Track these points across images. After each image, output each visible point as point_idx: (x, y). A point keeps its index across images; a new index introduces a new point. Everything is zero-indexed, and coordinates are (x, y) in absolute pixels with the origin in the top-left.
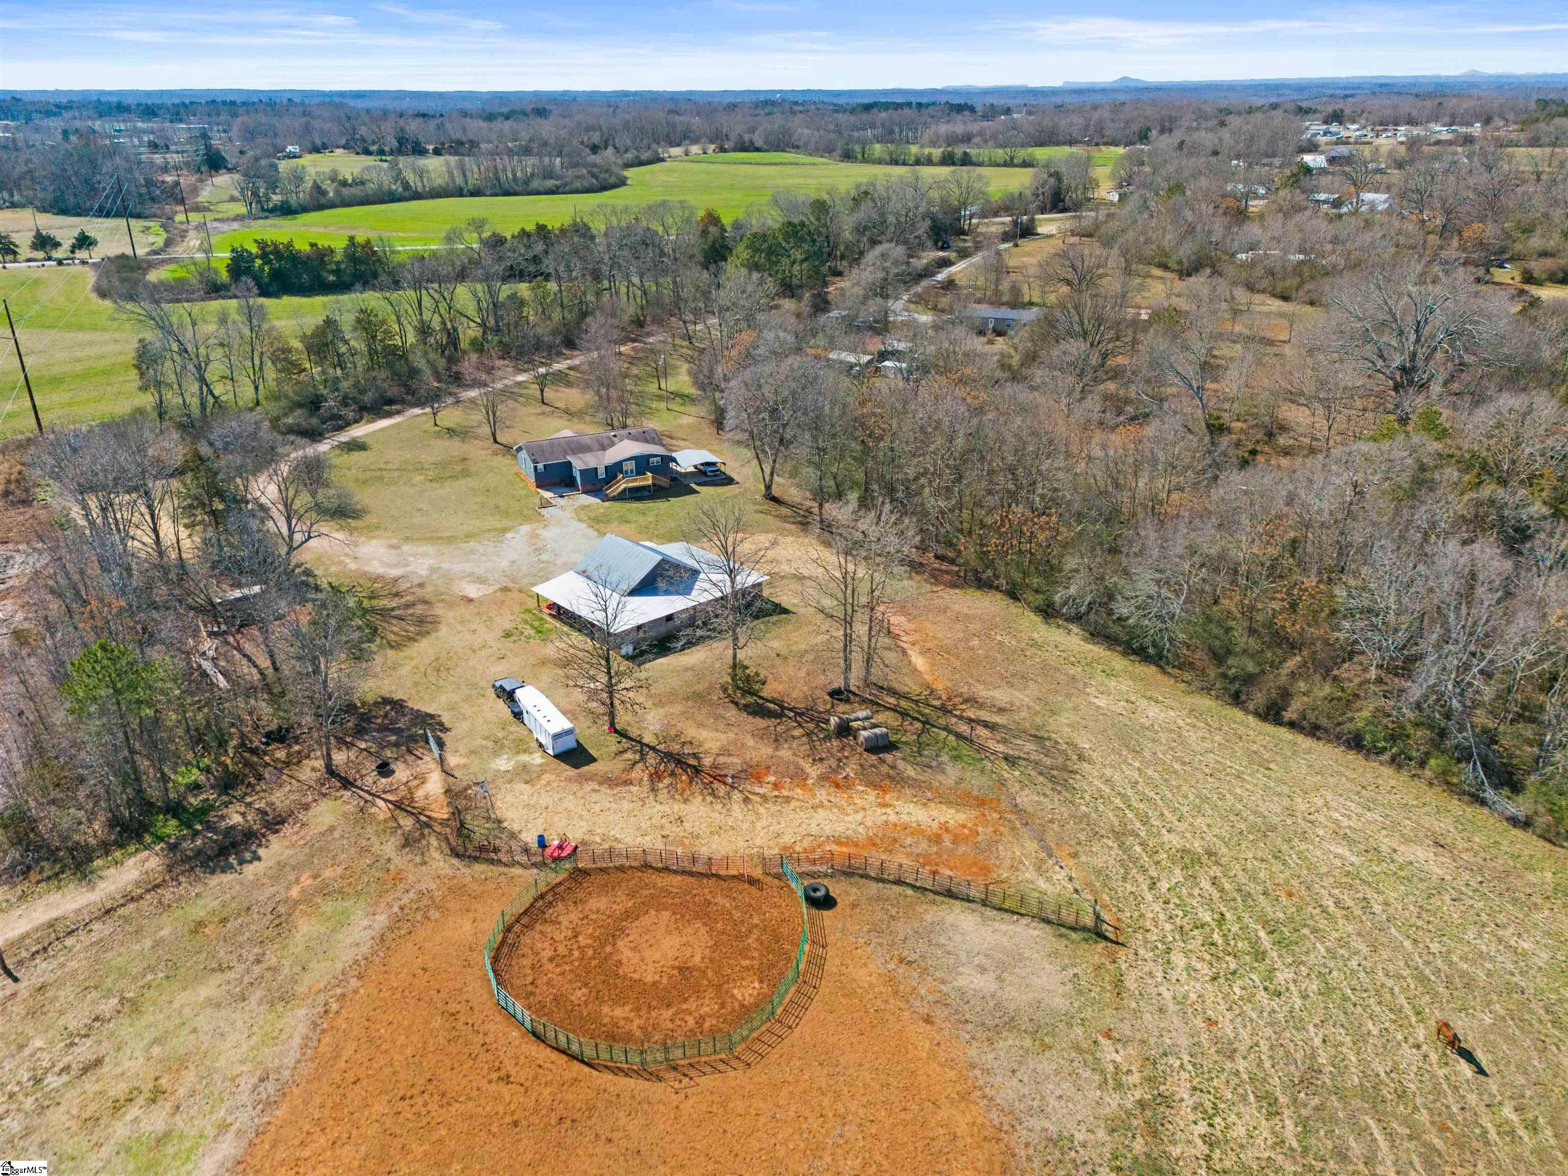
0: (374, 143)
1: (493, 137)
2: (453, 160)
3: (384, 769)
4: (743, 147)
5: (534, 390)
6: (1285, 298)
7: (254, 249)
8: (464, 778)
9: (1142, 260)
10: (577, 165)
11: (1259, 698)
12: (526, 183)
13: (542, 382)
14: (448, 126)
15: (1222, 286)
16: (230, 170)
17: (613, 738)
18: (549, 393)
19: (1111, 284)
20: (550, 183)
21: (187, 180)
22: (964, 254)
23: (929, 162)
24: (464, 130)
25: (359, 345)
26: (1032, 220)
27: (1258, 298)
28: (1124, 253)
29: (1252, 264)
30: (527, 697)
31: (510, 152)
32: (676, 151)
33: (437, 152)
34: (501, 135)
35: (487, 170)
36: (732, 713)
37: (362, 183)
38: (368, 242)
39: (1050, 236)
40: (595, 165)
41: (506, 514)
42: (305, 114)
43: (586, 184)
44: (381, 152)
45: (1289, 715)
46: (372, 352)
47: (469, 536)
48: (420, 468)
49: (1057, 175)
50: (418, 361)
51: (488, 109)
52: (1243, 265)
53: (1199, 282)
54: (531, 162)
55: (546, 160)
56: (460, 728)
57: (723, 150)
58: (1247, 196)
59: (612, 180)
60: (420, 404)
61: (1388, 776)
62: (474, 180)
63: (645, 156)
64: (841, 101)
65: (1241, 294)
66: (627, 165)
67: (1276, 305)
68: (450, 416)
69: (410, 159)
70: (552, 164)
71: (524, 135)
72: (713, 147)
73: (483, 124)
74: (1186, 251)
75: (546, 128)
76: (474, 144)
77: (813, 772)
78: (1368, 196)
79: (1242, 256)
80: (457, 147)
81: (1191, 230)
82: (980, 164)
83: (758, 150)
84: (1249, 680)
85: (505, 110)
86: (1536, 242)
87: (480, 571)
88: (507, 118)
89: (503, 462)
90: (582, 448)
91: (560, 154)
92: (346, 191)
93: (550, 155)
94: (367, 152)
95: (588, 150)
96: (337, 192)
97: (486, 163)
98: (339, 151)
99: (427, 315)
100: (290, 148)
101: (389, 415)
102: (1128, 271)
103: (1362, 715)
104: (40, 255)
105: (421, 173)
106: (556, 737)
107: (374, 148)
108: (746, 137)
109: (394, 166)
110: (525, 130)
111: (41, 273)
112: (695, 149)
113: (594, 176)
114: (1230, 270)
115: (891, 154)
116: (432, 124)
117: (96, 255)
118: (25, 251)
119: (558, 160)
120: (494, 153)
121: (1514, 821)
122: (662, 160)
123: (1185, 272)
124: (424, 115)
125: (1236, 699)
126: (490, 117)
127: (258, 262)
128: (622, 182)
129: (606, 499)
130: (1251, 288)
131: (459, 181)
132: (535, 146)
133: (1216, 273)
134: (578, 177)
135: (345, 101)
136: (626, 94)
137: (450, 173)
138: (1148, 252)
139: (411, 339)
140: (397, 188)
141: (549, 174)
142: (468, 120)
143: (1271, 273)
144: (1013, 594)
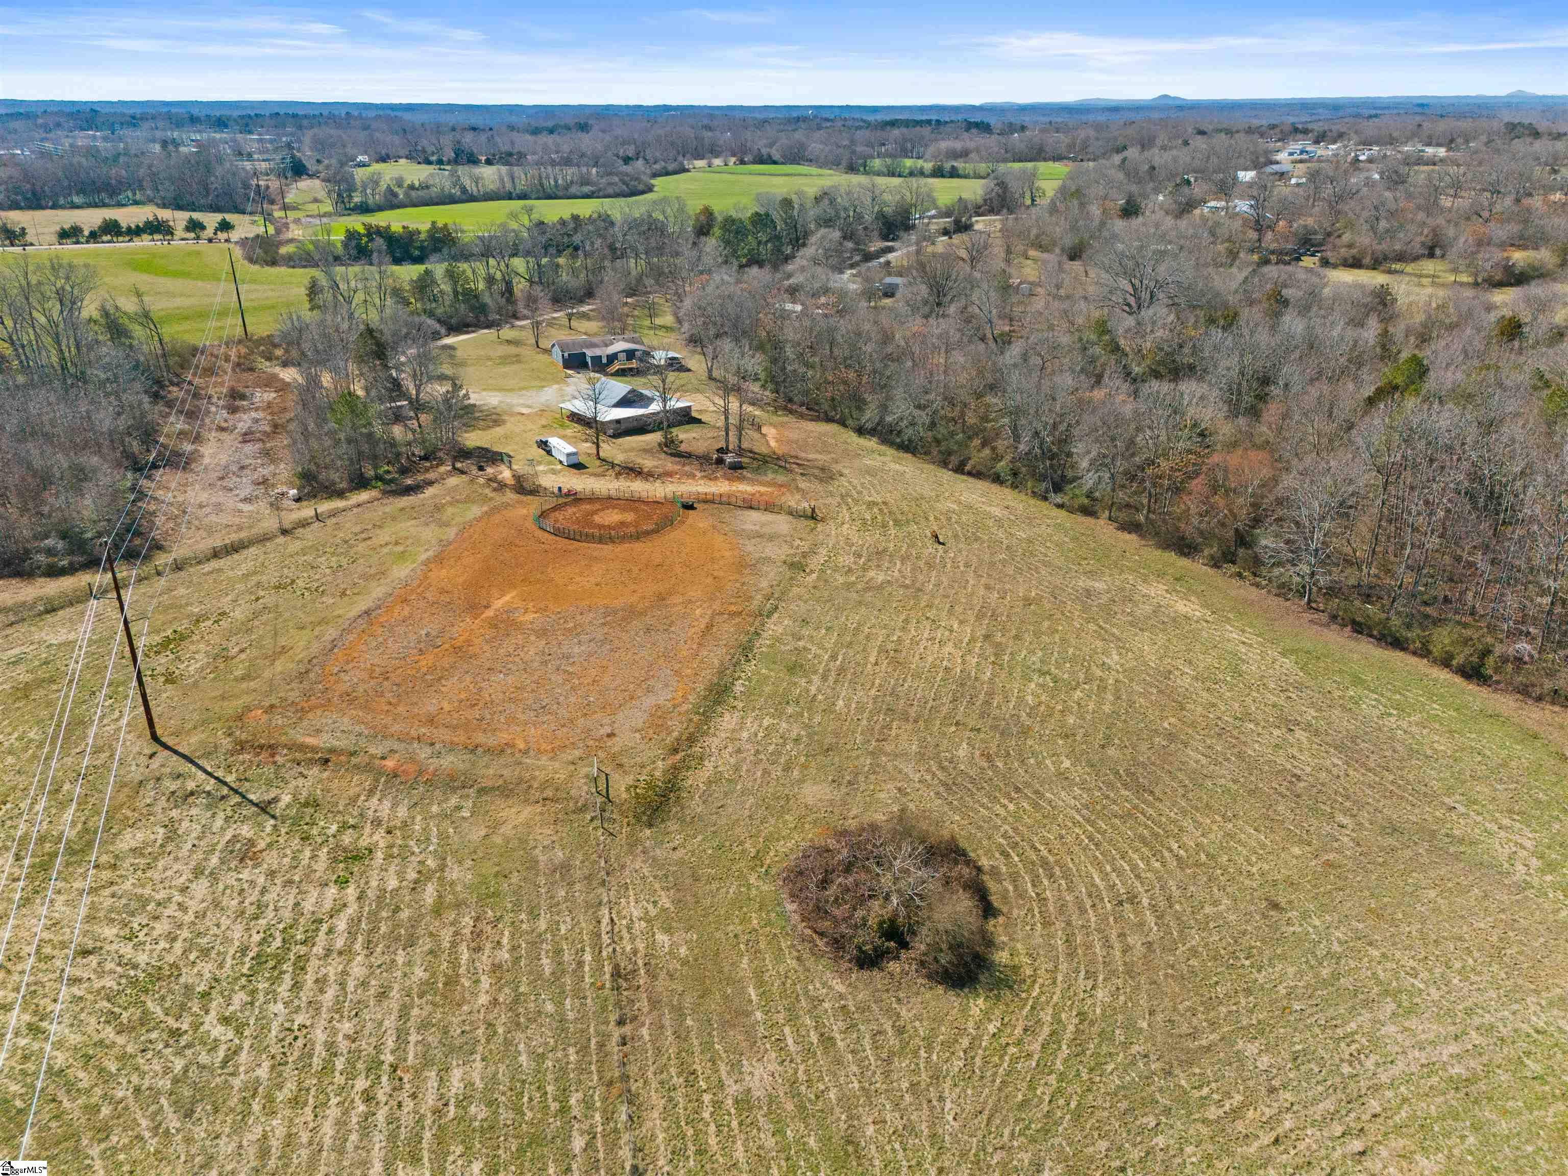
0: (433, 154)
1: (539, 149)
2: (504, 169)
3: (481, 469)
4: (760, 160)
5: (565, 321)
7: (362, 230)
8: (521, 472)
10: (610, 174)
12: (566, 189)
13: (570, 317)
14: (498, 139)
16: (311, 176)
17: (598, 462)
18: (573, 323)
20: (587, 189)
21: (274, 184)
22: (907, 244)
23: (922, 173)
24: (512, 143)
25: (446, 287)
30: (554, 441)
31: (553, 163)
32: (700, 163)
33: (489, 162)
34: (545, 148)
35: (533, 177)
36: (663, 456)
37: (428, 187)
38: (446, 225)
40: (627, 175)
41: (544, 380)
42: (366, 128)
43: (617, 190)
44: (440, 162)
46: (456, 293)
47: (521, 389)
48: (489, 358)
49: (1003, 185)
50: (487, 299)
51: (534, 124)
54: (571, 172)
55: (584, 170)
56: (518, 457)
57: (742, 162)
59: (641, 187)
60: (488, 327)
61: (1006, 491)
62: (522, 185)
63: (671, 167)
64: (871, 118)
66: (655, 175)
68: (507, 333)
69: (466, 168)
70: (589, 173)
71: (566, 148)
72: (733, 159)
73: (528, 137)
75: (586, 142)
76: (521, 156)
77: (699, 474)
80: (508, 158)
82: (966, 177)
83: (775, 163)
85: (550, 124)
87: (530, 402)
88: (551, 132)
89: (543, 357)
90: (593, 345)
91: (596, 165)
92: (413, 194)
93: (587, 165)
94: (429, 163)
95: (620, 162)
96: (406, 194)
97: (533, 172)
98: (403, 161)
99: (492, 271)
100: (360, 158)
101: (467, 333)
104: (193, 235)
105: (477, 180)
106: (568, 455)
107: (434, 158)
108: (764, 151)
109: (453, 173)
110: (565, 143)
111: (197, 248)
112: (717, 162)
113: (624, 183)
115: (888, 167)
116: (483, 138)
117: (235, 235)
118: (179, 232)
119: (594, 170)
120: (539, 163)
121: (1060, 506)
122: (688, 171)
124: (474, 129)
126: (536, 132)
127: (365, 239)
128: (650, 189)
129: (606, 374)
131: (508, 186)
132: (575, 158)
134: (610, 184)
135: (399, 114)
136: (666, 108)
137: (502, 180)
139: (481, 286)
140: (456, 191)
141: (585, 181)
142: (515, 134)
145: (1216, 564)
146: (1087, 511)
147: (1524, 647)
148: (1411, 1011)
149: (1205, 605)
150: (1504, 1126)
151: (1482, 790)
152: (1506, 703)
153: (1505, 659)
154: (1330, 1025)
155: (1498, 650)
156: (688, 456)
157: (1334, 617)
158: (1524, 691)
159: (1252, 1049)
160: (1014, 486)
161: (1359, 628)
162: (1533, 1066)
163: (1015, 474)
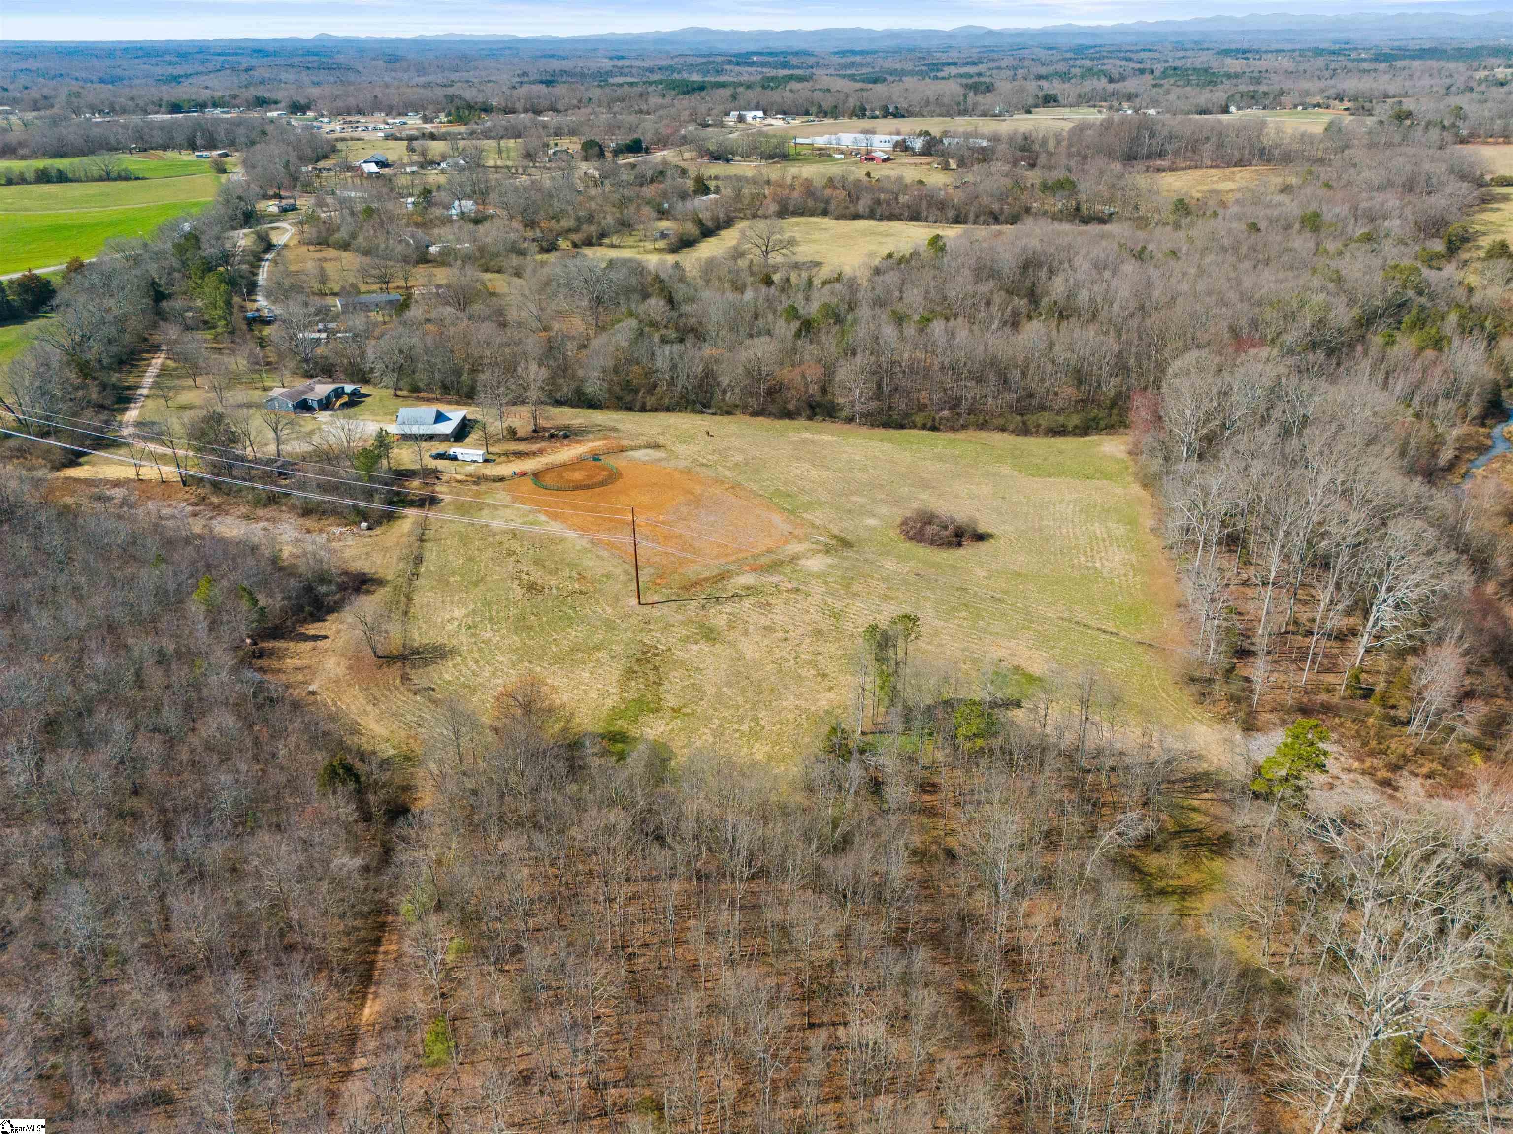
11: (638, 405)
39: (286, 246)
61: (680, 414)
79: (432, 249)
84: (632, 403)
103: (667, 401)
121: (713, 414)
125: (630, 409)
129: (334, 410)
145: (810, 418)
146: (729, 413)
147: (945, 413)
153: (941, 420)
155: (938, 417)
157: (873, 425)
158: (952, 429)
160: (680, 411)
161: (884, 426)
163: (678, 403)
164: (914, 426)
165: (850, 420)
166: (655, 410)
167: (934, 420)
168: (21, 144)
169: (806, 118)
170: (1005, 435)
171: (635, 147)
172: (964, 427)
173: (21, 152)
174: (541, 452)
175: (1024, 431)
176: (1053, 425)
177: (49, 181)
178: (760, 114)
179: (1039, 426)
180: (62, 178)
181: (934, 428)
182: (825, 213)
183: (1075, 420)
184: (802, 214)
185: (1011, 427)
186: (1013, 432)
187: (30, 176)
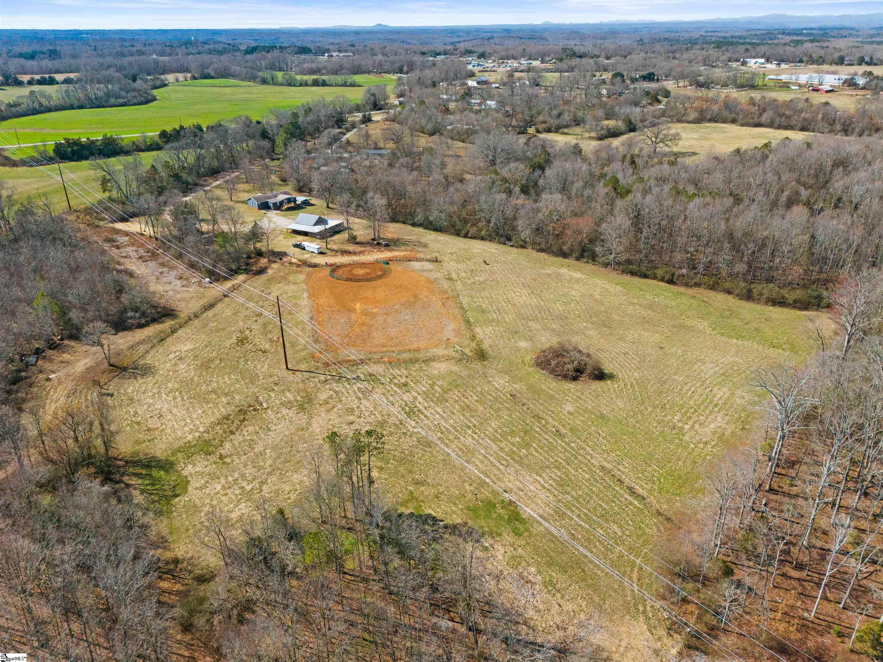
3: (281, 259)
4: (205, 76)
6: (463, 142)
7: (63, 142)
9: (417, 131)
10: (131, 91)
11: (463, 233)
15: (443, 139)
17: (328, 250)
19: (407, 139)
20: (121, 101)
22: (348, 130)
23: (307, 85)
26: (370, 115)
27: (455, 142)
28: (410, 128)
29: (453, 130)
30: (306, 244)
35: (83, 94)
39: (378, 121)
40: (140, 90)
45: (469, 235)
49: (374, 95)
52: (449, 131)
53: (436, 138)
57: (196, 78)
58: (448, 100)
59: (150, 98)
61: (488, 243)
63: (158, 83)
65: (449, 141)
67: (461, 144)
72: (189, 76)
74: (430, 127)
77: (375, 250)
78: (489, 102)
79: (449, 128)
81: (430, 118)
82: (331, 85)
83: (212, 78)
84: (460, 230)
86: (541, 118)
90: (270, 198)
102: (412, 135)
103: (483, 232)
105: (48, 98)
106: (318, 249)
108: (206, 71)
113: (141, 96)
114: (445, 133)
115: (287, 81)
121: (511, 246)
122: (167, 85)
123: (432, 134)
125: (458, 235)
128: (154, 99)
129: (282, 211)
130: (452, 139)
133: (441, 134)
134: (134, 97)
138: (417, 127)
140: (36, 105)
143: (459, 133)
144: (404, 223)
145: (578, 259)
146: (523, 247)
147: (684, 271)
148: (704, 363)
149: (583, 273)
150: (735, 380)
151: (689, 313)
152: (682, 289)
153: (679, 276)
154: (690, 369)
155: (677, 273)
156: (361, 243)
157: (623, 271)
158: (687, 285)
159: (676, 377)
160: (490, 241)
161: (633, 273)
162: (736, 368)
163: (489, 235)
164: (655, 278)
165: (606, 265)
166: (473, 238)
167: (673, 275)
168: (325, 68)
169: (793, 65)
170: (730, 297)
171: (650, 77)
172: (697, 285)
173: (323, 71)
174: (360, 253)
175: (748, 296)
176: (774, 295)
177: (318, 85)
178: (762, 60)
179: (761, 294)
180: (324, 84)
181: (671, 282)
182: (734, 121)
183: (798, 294)
184: (716, 121)
185: (737, 292)
186: (738, 295)
187: (310, 82)
